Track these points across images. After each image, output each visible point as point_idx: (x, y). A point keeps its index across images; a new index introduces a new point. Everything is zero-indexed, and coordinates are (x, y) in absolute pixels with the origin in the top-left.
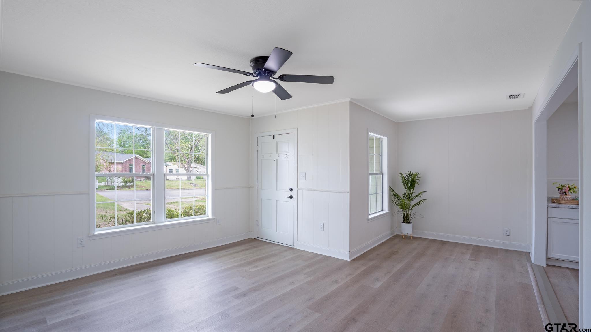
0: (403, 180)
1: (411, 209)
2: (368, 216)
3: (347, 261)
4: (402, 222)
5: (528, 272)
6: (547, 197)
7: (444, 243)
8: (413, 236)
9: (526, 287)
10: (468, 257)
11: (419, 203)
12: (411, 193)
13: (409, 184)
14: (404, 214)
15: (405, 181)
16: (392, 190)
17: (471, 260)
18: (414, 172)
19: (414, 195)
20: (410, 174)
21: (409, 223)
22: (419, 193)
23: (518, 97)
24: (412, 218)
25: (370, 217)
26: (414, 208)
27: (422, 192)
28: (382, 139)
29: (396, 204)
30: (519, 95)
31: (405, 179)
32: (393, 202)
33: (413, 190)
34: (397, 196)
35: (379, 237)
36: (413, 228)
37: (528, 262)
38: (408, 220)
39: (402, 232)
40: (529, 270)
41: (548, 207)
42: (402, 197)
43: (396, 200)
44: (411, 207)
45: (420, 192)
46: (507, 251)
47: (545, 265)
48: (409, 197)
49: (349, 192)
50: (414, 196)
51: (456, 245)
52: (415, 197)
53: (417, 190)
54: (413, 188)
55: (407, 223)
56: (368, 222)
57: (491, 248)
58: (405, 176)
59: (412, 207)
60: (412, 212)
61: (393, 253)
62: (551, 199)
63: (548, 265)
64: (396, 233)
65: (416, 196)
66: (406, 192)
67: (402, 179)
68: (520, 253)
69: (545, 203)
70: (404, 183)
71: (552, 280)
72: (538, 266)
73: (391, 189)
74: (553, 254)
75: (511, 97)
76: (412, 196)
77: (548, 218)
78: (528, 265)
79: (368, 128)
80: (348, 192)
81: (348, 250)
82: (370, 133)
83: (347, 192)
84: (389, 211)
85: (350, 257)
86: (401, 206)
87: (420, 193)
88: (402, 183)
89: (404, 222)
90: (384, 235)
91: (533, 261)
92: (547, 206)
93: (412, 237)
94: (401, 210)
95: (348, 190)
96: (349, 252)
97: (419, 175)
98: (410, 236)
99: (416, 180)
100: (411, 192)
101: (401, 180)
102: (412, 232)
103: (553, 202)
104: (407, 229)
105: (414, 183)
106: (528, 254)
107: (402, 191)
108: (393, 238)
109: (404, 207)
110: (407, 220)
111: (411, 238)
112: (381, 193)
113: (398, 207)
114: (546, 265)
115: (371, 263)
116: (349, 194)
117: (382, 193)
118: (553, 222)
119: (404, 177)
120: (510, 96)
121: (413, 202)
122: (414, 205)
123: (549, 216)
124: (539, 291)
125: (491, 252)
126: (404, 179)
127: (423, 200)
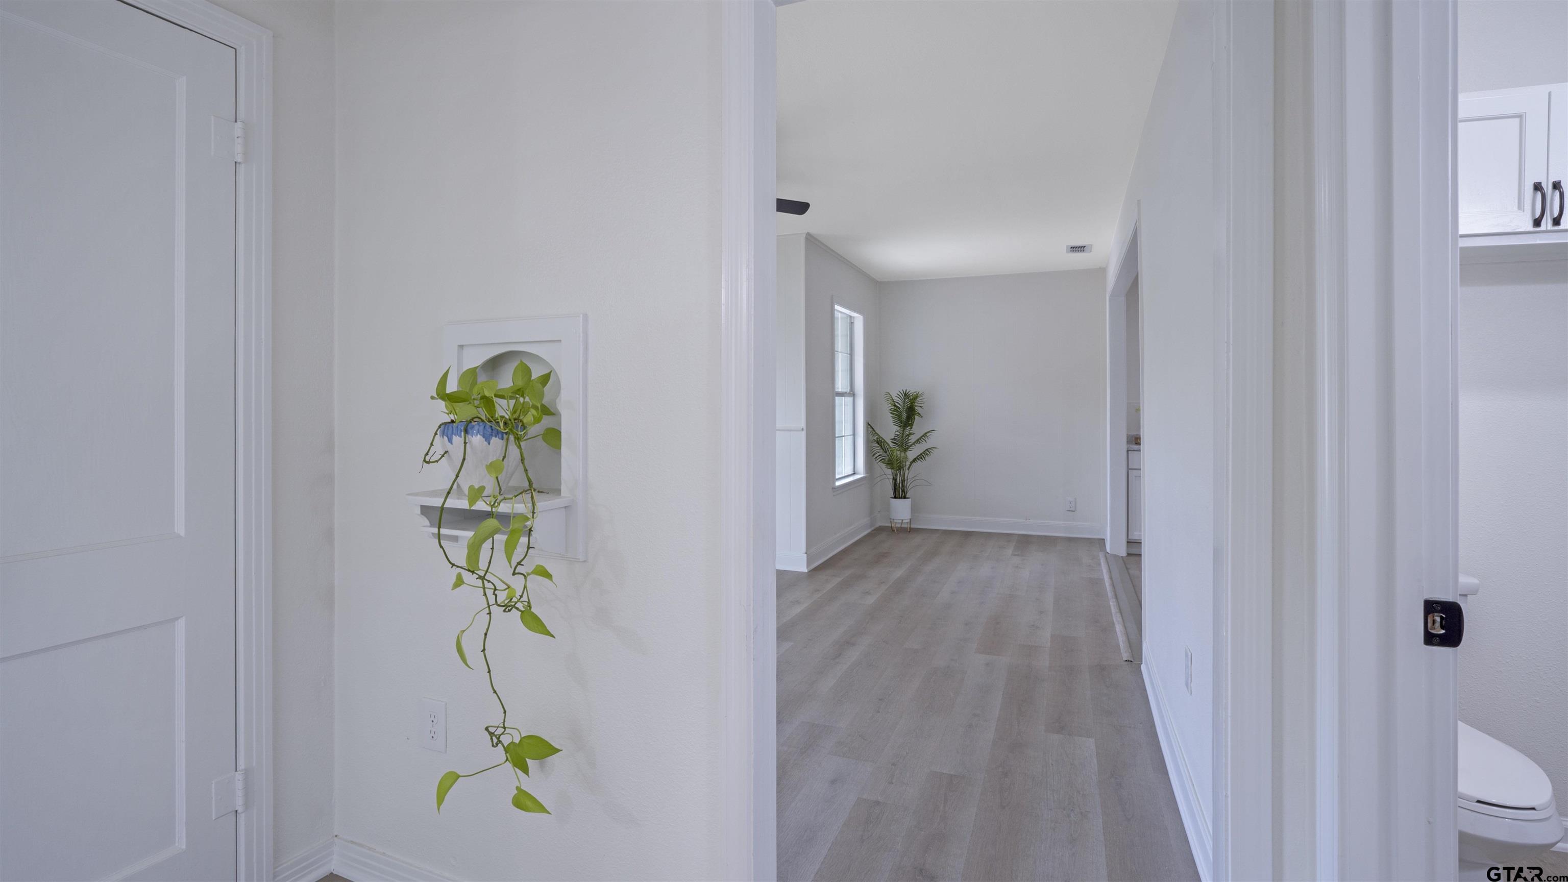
0: (893, 407)
1: (908, 469)
2: (834, 483)
3: (801, 573)
4: (892, 498)
5: (1100, 564)
6: (1127, 434)
7: (967, 535)
8: (912, 526)
9: (1096, 583)
10: (1010, 551)
11: (920, 457)
12: (907, 436)
13: (904, 415)
14: (895, 480)
15: (896, 411)
16: (873, 429)
17: (1015, 555)
18: (912, 390)
19: (913, 439)
20: (905, 395)
21: (905, 498)
22: (923, 434)
23: (1083, 250)
24: (910, 488)
25: (838, 483)
26: (914, 464)
27: (929, 432)
28: (853, 318)
29: (879, 460)
30: (1085, 247)
31: (897, 404)
32: (874, 455)
33: (911, 428)
34: (880, 442)
35: (853, 527)
36: (914, 509)
37: (1101, 551)
38: (903, 491)
39: (893, 518)
40: (1102, 561)
41: (1128, 451)
42: (891, 444)
43: (878, 449)
44: (908, 463)
45: (926, 431)
46: (1070, 539)
47: (1124, 554)
48: (903, 443)
49: (805, 428)
50: (913, 442)
51: (989, 535)
52: (915, 442)
53: (918, 429)
54: (912, 425)
55: (901, 498)
56: (834, 495)
57: (1046, 537)
58: (895, 398)
59: (910, 465)
60: (910, 474)
61: (885, 555)
62: (1134, 439)
63: (1129, 555)
64: (879, 524)
65: (918, 441)
66: (899, 433)
67: (890, 405)
68: (1090, 541)
69: (1124, 446)
70: (896, 415)
71: (1131, 572)
72: (1115, 556)
73: (870, 428)
74: (1135, 533)
75: (1075, 249)
76: (909, 441)
77: (1128, 469)
78: (1100, 556)
79: (832, 296)
80: (803, 430)
81: (804, 550)
82: (837, 307)
83: (801, 429)
84: (867, 473)
85: (808, 564)
86: (890, 463)
87: (925, 435)
88: (891, 413)
89: (895, 497)
90: (859, 528)
91: (1108, 550)
92: (1126, 450)
93: (910, 528)
94: (889, 472)
95: (803, 424)
96: (806, 553)
97: (921, 398)
98: (907, 528)
99: (916, 408)
100: (907, 433)
101: (887, 408)
102: (910, 518)
103: (1137, 442)
104: (901, 511)
105: (913, 415)
106: (1102, 541)
107: (889, 430)
108: (873, 532)
109: (896, 465)
110: (899, 492)
111: (908, 531)
112: (850, 435)
113: (884, 466)
114: (1126, 554)
115: (848, 573)
116: (804, 433)
117: (852, 437)
118: (1136, 476)
119: (893, 401)
120: (1071, 248)
121: (912, 454)
122: (914, 460)
123: (1130, 467)
124: (1113, 585)
125: (1047, 542)
126: (895, 406)
127: (929, 449)
